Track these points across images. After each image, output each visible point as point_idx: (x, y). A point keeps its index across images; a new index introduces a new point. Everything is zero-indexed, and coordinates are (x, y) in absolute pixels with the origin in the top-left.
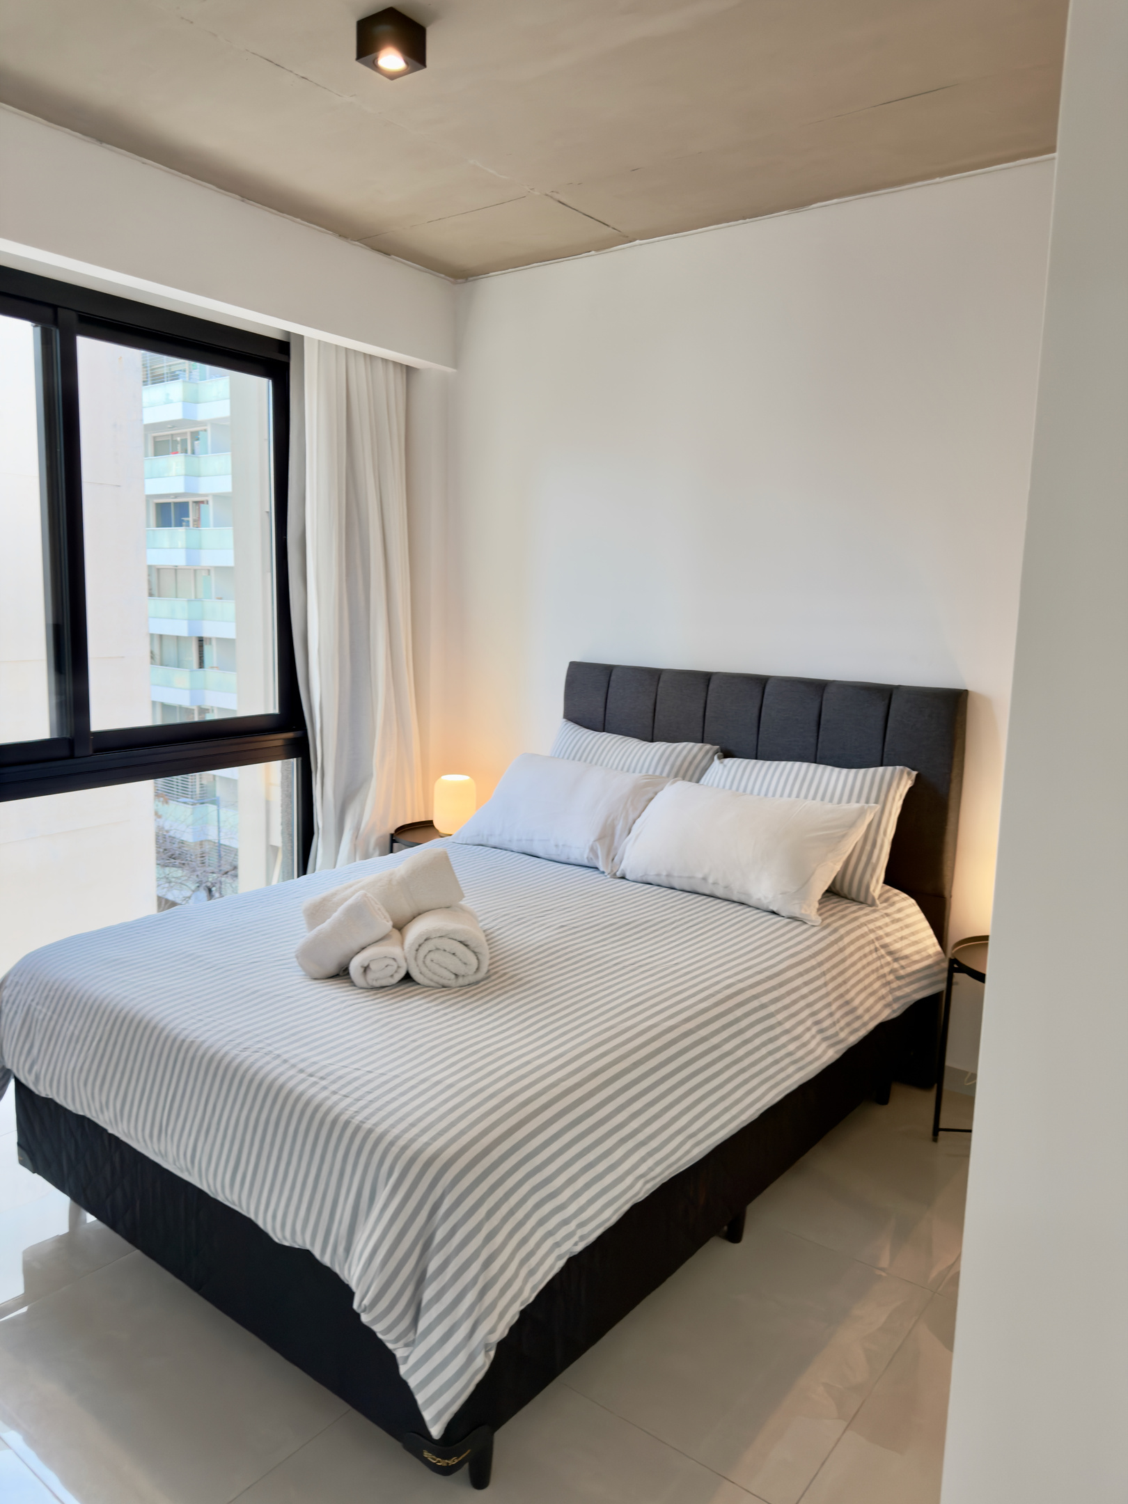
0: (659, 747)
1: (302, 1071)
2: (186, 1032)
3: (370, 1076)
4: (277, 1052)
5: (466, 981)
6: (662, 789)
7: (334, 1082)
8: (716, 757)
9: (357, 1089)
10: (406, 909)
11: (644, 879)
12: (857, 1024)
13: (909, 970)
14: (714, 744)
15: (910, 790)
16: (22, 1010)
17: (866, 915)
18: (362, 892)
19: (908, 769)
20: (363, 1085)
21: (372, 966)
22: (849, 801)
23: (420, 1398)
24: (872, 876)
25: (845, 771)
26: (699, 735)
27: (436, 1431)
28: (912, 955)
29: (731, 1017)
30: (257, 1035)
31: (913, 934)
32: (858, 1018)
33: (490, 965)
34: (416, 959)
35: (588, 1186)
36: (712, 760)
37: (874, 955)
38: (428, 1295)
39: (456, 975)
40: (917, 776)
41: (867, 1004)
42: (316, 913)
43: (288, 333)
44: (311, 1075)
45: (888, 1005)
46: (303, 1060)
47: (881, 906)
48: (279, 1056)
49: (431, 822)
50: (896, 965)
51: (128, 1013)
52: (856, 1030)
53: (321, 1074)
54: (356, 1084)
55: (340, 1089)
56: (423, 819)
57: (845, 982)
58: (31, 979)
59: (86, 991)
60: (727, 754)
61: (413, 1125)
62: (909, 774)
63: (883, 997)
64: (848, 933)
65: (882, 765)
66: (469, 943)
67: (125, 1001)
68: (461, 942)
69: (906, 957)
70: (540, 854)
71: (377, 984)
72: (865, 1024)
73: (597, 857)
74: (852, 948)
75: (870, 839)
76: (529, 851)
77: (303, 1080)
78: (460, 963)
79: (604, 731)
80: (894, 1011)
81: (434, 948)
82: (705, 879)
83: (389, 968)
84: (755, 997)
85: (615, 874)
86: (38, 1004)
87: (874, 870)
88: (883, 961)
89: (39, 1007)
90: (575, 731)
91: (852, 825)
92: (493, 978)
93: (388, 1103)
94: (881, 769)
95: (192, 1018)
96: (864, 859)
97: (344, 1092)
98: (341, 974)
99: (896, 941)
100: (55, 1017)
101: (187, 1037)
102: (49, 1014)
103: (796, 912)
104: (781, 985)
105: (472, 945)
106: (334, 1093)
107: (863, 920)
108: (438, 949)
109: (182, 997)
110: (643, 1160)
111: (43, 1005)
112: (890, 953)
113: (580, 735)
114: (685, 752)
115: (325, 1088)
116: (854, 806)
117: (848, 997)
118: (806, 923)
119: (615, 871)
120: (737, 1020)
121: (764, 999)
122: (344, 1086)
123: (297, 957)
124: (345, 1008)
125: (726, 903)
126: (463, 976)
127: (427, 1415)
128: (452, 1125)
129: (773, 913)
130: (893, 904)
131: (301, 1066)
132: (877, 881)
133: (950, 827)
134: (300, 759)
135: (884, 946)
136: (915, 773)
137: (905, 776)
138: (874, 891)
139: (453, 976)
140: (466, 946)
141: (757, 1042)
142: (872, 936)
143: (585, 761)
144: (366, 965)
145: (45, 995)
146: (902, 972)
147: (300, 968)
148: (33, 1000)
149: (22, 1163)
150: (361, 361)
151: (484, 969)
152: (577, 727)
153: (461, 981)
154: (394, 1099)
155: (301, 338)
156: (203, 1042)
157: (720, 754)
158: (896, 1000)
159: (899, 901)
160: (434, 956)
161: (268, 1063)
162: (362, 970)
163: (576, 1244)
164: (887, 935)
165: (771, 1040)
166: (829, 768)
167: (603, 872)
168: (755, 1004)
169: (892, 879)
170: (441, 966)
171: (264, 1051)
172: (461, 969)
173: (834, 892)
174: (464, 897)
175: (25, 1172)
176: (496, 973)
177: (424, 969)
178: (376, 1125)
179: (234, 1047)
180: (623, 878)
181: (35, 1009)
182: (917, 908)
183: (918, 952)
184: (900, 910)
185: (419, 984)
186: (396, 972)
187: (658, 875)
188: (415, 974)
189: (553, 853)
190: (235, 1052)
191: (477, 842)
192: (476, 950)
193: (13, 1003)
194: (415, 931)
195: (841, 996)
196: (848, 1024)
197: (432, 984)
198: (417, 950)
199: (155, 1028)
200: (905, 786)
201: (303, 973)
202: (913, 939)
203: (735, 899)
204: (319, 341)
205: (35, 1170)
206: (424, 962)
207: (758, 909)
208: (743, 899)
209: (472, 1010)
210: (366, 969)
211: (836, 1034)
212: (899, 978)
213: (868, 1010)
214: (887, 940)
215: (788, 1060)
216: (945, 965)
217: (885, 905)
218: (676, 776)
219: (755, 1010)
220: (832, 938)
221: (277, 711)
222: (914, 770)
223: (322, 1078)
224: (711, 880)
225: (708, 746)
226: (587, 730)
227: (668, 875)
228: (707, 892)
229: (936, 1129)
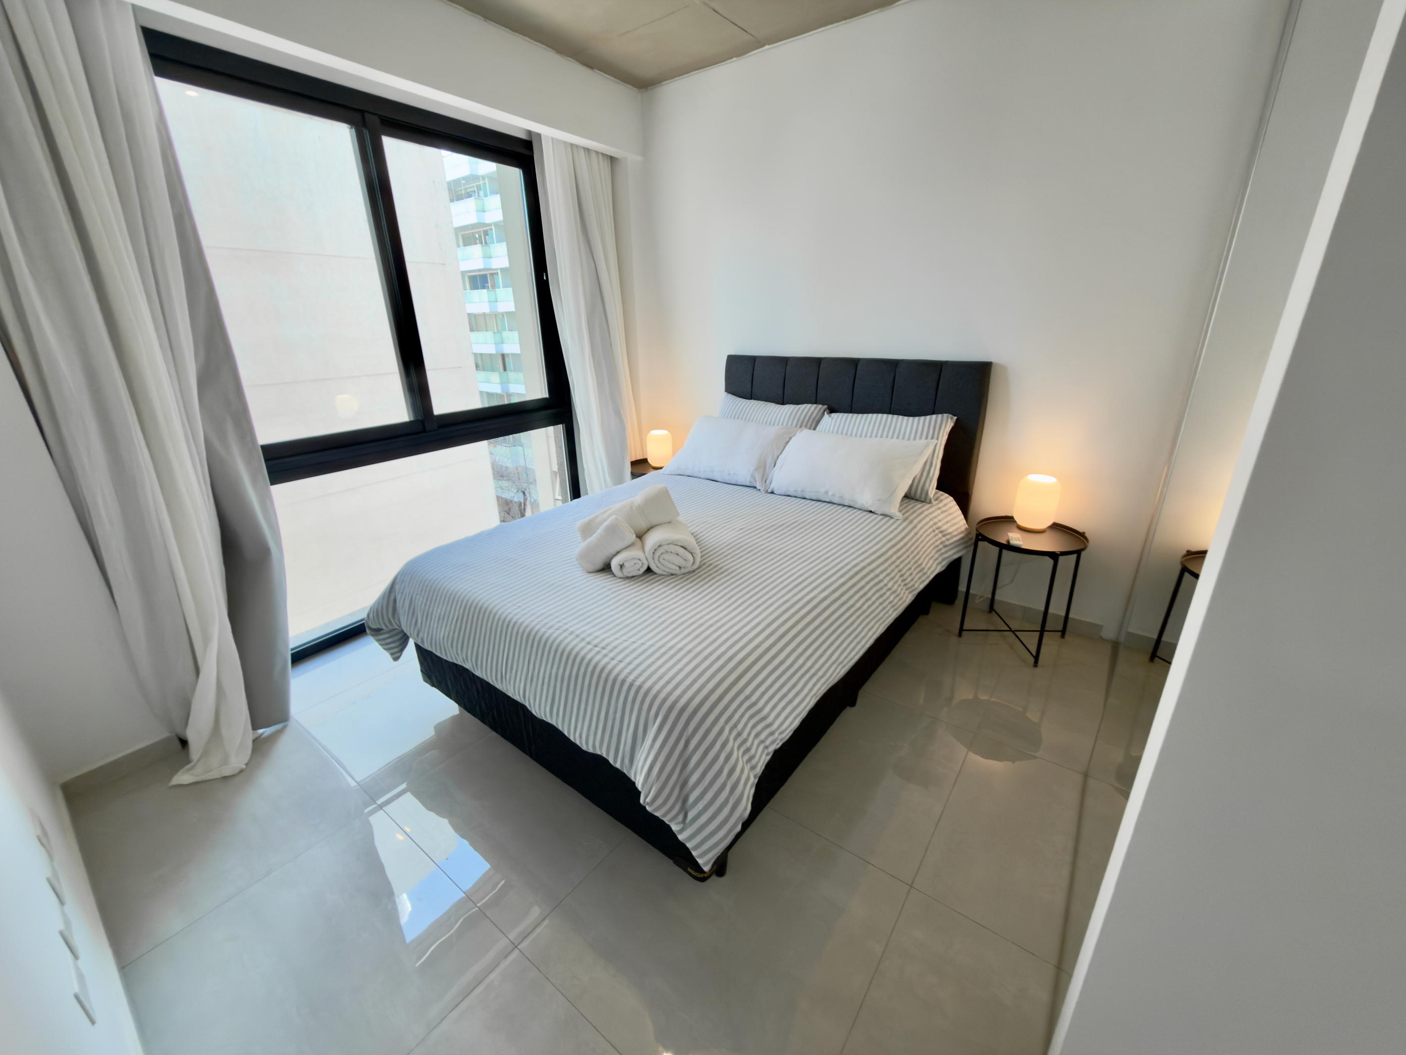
0: (789, 409)
1: (589, 643)
2: (510, 616)
3: (634, 646)
4: (571, 629)
5: (686, 571)
6: (795, 435)
7: (611, 651)
8: (826, 413)
9: (627, 656)
10: (643, 525)
11: (786, 494)
12: (924, 578)
13: (951, 541)
14: (823, 405)
15: (953, 428)
16: (408, 598)
17: (927, 509)
18: (613, 517)
19: (951, 415)
20: (631, 652)
21: (625, 564)
22: (915, 437)
24: (930, 485)
25: (911, 418)
26: (814, 399)
28: (953, 532)
29: (859, 586)
30: (557, 617)
31: (953, 519)
32: (925, 574)
33: (702, 557)
34: (653, 559)
36: (823, 414)
37: (933, 534)
38: (690, 785)
39: (680, 568)
40: (957, 420)
41: (929, 565)
42: (587, 530)
43: (530, 133)
44: (596, 646)
45: (938, 564)
46: (589, 635)
47: (934, 503)
48: (572, 632)
49: (646, 459)
50: (944, 539)
51: (473, 602)
52: (923, 581)
53: (602, 645)
54: (626, 652)
55: (616, 656)
56: (642, 458)
57: (918, 553)
58: (411, 578)
59: (445, 587)
60: (832, 410)
61: (668, 682)
62: (952, 419)
63: (937, 559)
64: (919, 522)
65: (934, 414)
66: (687, 547)
67: (470, 594)
68: (682, 547)
69: (950, 533)
70: (718, 480)
71: (630, 575)
72: (928, 577)
73: (756, 481)
74: (922, 531)
76: (711, 478)
77: (591, 650)
78: (682, 560)
79: (751, 399)
80: (942, 567)
81: (664, 551)
82: (826, 492)
83: (636, 565)
84: (872, 571)
85: (767, 491)
86: (417, 595)
87: (931, 481)
88: (937, 537)
89: (418, 597)
90: (733, 401)
91: (921, 453)
92: (704, 567)
93: (649, 666)
94: (934, 416)
95: (514, 605)
96: (925, 474)
97: (619, 658)
98: (606, 568)
99: (944, 524)
100: (428, 603)
101: (511, 619)
102: (425, 601)
103: (887, 512)
104: (886, 561)
105: (689, 548)
106: (613, 659)
107: (926, 513)
108: (667, 552)
109: (507, 590)
110: (815, 685)
111: (420, 595)
112: (941, 532)
113: (738, 402)
114: (806, 410)
115: (605, 656)
116: (920, 441)
117: (919, 562)
118: (893, 518)
119: (767, 489)
120: (863, 587)
121: (877, 572)
122: (619, 654)
123: (577, 560)
124: (612, 593)
125: (840, 507)
126: (684, 568)
128: (695, 681)
129: (871, 512)
130: (941, 501)
131: (588, 639)
132: (933, 488)
133: (975, 451)
134: (564, 425)
135: (937, 528)
136: (955, 418)
137: (950, 420)
138: (931, 494)
139: (678, 568)
140: (685, 549)
142: (931, 523)
143: (741, 419)
144: (621, 563)
145: (420, 589)
146: (947, 543)
147: (579, 566)
148: (413, 592)
149: (425, 681)
150: (582, 152)
151: (698, 560)
152: (735, 397)
153: (683, 571)
154: (653, 663)
155: (539, 135)
156: (523, 623)
157: (827, 410)
158: (944, 560)
159: (944, 499)
160: (666, 556)
161: (566, 638)
162: (619, 567)
164: (940, 521)
165: (881, 596)
166: (901, 417)
167: (760, 490)
168: (872, 575)
169: (939, 487)
170: (669, 562)
171: (563, 628)
172: (682, 563)
173: (907, 497)
174: (679, 515)
175: (427, 686)
176: (705, 564)
177: (659, 565)
178: (644, 682)
179: (543, 626)
180: (772, 493)
181: (416, 598)
182: (954, 503)
183: (956, 530)
184: (945, 505)
185: (655, 573)
186: (641, 567)
187: (796, 491)
188: (653, 568)
189: (727, 478)
190: (543, 630)
191: (678, 474)
192: (691, 551)
193: (402, 593)
194: (652, 539)
195: (916, 562)
196: (920, 578)
197: (665, 573)
198: (654, 553)
199: (490, 612)
200: (950, 426)
201: (581, 569)
202: (953, 522)
203: (846, 504)
204: (552, 138)
205: (433, 685)
206: (659, 560)
207: (860, 510)
208: (851, 504)
209: (694, 592)
210: (622, 566)
211: (913, 585)
212: (945, 546)
213: (929, 568)
214: (940, 524)
216: (974, 536)
217: (937, 502)
218: (801, 427)
219: (872, 580)
220: (910, 527)
221: (547, 396)
222: (955, 416)
223: (603, 648)
224: (830, 493)
225: (820, 406)
226: (741, 399)
227: (802, 491)
228: (828, 500)
229: (961, 630)
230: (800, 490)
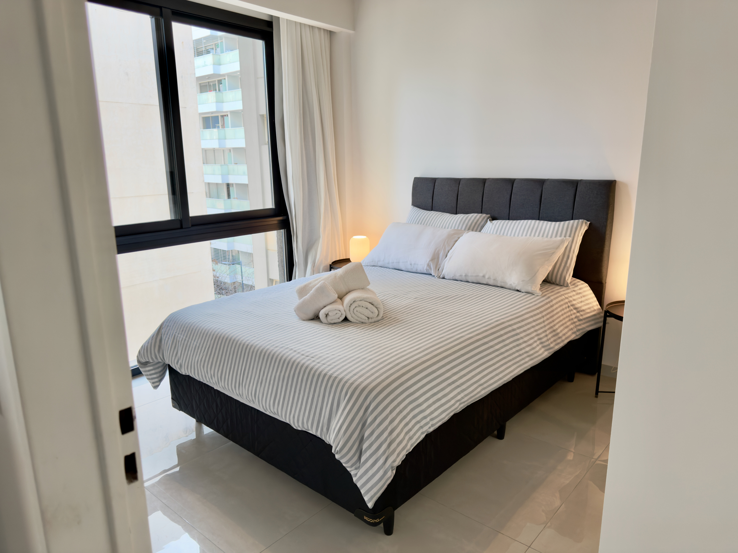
0: (460, 217)
1: (303, 355)
2: (249, 341)
3: (334, 356)
4: (291, 348)
5: (373, 320)
6: (462, 236)
7: (318, 359)
8: (488, 220)
9: (329, 361)
10: (343, 289)
11: (454, 278)
12: (559, 341)
13: (585, 316)
14: (487, 214)
15: (586, 231)
16: (172, 337)
17: (564, 291)
18: (323, 281)
19: (585, 221)
20: (331, 360)
21: (329, 314)
22: (556, 236)
23: (363, 491)
24: (567, 273)
25: (554, 223)
26: (480, 210)
27: (370, 505)
28: (586, 309)
29: (498, 334)
30: (281, 342)
31: (587, 300)
32: (560, 338)
33: (383, 314)
34: (349, 311)
35: (434, 403)
36: (487, 221)
37: (568, 309)
38: (365, 446)
39: (368, 318)
40: (590, 224)
41: (564, 332)
42: (302, 292)
43: (271, 16)
44: (307, 356)
45: (573, 333)
46: (303, 351)
47: (571, 287)
48: (292, 349)
49: (349, 259)
50: (578, 314)
51: (221, 335)
52: (558, 344)
53: (312, 356)
54: (328, 359)
55: (321, 361)
56: (345, 258)
57: (553, 321)
58: (174, 323)
59: (201, 327)
60: (494, 218)
61: (355, 375)
62: (586, 223)
63: (572, 329)
64: (555, 299)
65: (572, 220)
66: (374, 303)
67: (219, 330)
68: (370, 303)
69: (583, 310)
70: (403, 269)
71: (333, 322)
72: (563, 341)
73: (431, 269)
74: (557, 306)
75: (566, 255)
76: (397, 268)
77: (304, 358)
78: (370, 313)
79: (432, 210)
80: (577, 336)
81: (357, 306)
82: (484, 276)
83: (337, 314)
84: (510, 326)
85: (440, 276)
86: (178, 334)
87: (568, 270)
88: (572, 312)
89: (179, 335)
90: (418, 211)
91: (558, 247)
92: (385, 319)
93: (343, 366)
94: (572, 221)
95: (251, 335)
96: (563, 264)
97: (323, 362)
98: (315, 318)
99: (578, 303)
100: (187, 339)
101: (249, 343)
102: (184, 338)
103: (529, 289)
104: (523, 321)
105: (375, 304)
106: (319, 363)
107: (562, 293)
108: (359, 306)
109: (245, 328)
110: (459, 393)
111: (181, 334)
112: (576, 309)
113: (421, 212)
114: (473, 218)
115: (314, 361)
116: (559, 238)
117: (555, 328)
118: (534, 295)
119: (439, 275)
120: (501, 336)
121: (515, 327)
122: (322, 360)
123: (295, 311)
124: (319, 331)
125: (494, 287)
126: (372, 318)
127: (366, 498)
128: (372, 374)
129: (518, 291)
130: (578, 286)
131: (303, 353)
132: (569, 275)
133: (606, 249)
134: (286, 230)
135: (572, 305)
136: (589, 223)
137: (584, 224)
138: (568, 280)
139: (367, 318)
140: (372, 304)
141: (511, 346)
142: (567, 300)
143: (424, 224)
144: (327, 313)
145: (181, 330)
146: (581, 318)
147: (297, 316)
148: (176, 333)
149: (174, 406)
150: (308, 29)
151: (381, 315)
152: (419, 209)
153: (370, 320)
154: (346, 365)
155: (278, 18)
156: (257, 345)
157: (490, 218)
158: (578, 330)
159: (579, 285)
160: (358, 309)
161: (287, 352)
162: (325, 316)
163: (430, 428)
164: (574, 300)
165: (518, 345)
166: (546, 222)
167: (434, 276)
168: (510, 329)
169: (575, 275)
170: (361, 314)
171: (286, 347)
172: (371, 315)
173: (547, 281)
174: (370, 284)
175: (176, 411)
176: (386, 317)
177: (354, 315)
178: (338, 375)
179: (272, 346)
180: (444, 278)
181: (178, 336)
182: (589, 288)
183: (589, 308)
184: (580, 289)
185: (351, 322)
186: (341, 316)
187: (461, 276)
188: (349, 317)
189: (409, 268)
190: (272, 348)
191: (372, 265)
192: (377, 306)
193: (167, 334)
194: (348, 299)
195: (551, 327)
196: (555, 341)
197: (357, 322)
198: (350, 307)
199: (234, 340)
200: (584, 229)
201: (298, 318)
202: (587, 302)
203: (499, 285)
204: (287, 20)
205: (181, 409)
206: (353, 312)
207: (510, 289)
208: (503, 285)
209: (377, 331)
210: (327, 315)
211: (549, 345)
212: (580, 320)
213: (564, 335)
214: (574, 302)
215: (525, 355)
216: (603, 315)
217: (573, 286)
218: (469, 229)
219: (510, 332)
220: (547, 301)
221: (274, 207)
222: (588, 221)
223: (312, 357)
224: (487, 277)
225: (484, 215)
226: (423, 210)
227: (465, 276)
228: (485, 283)
229: (597, 392)
230: (464, 275)
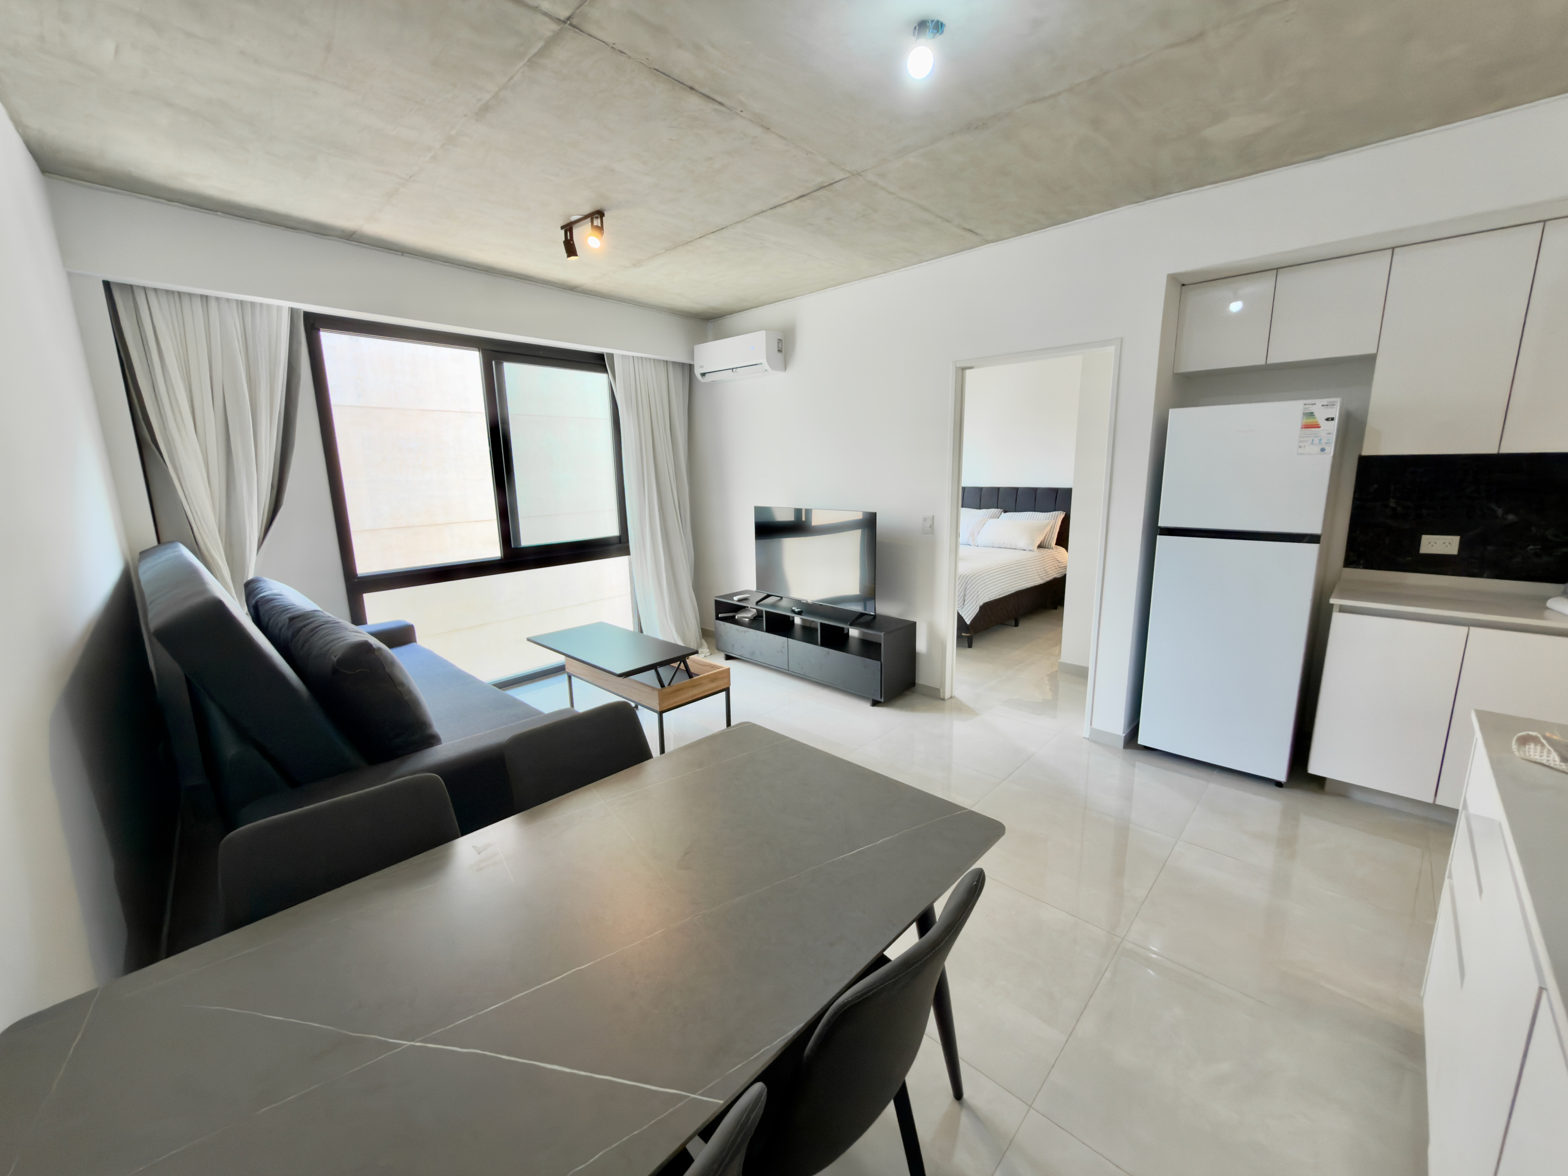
0: (984, 511)
6: (988, 521)
8: (1002, 512)
11: (985, 546)
14: (1002, 509)
15: (1061, 518)
17: (1051, 551)
19: (1061, 512)
22: (1046, 520)
23: (964, 618)
24: (1051, 541)
25: (1044, 513)
26: (998, 507)
27: (968, 623)
38: (966, 598)
41: (1051, 572)
45: (1056, 574)
47: (1053, 548)
50: (1058, 564)
60: (1005, 512)
63: (1055, 571)
69: (1061, 562)
72: (1050, 576)
73: (969, 541)
74: (1047, 557)
75: (1053, 528)
80: (1058, 576)
82: (1004, 543)
87: (1053, 539)
91: (1047, 526)
94: (1055, 512)
96: (1052, 536)
99: (1058, 558)
103: (1031, 549)
107: (1049, 552)
112: (1057, 561)
114: (994, 512)
116: (1047, 521)
117: (1046, 569)
118: (1034, 552)
119: (975, 545)
127: (966, 621)
129: (1023, 551)
130: (1056, 548)
132: (1054, 541)
135: (1056, 559)
136: (1065, 513)
137: (1060, 514)
138: (1053, 544)
142: (1051, 556)
146: (1061, 566)
158: (1059, 573)
166: (1039, 513)
167: (971, 545)
169: (1057, 544)
173: (1040, 546)
180: (978, 546)
184: (1057, 550)
187: (989, 544)
200: (1057, 518)
203: (1012, 547)
207: (1020, 549)
208: (1014, 547)
212: (1060, 568)
214: (1056, 557)
215: (1030, 578)
218: (992, 519)
220: (1042, 555)
224: (1006, 544)
225: (1000, 509)
227: (992, 544)
228: (1005, 547)
